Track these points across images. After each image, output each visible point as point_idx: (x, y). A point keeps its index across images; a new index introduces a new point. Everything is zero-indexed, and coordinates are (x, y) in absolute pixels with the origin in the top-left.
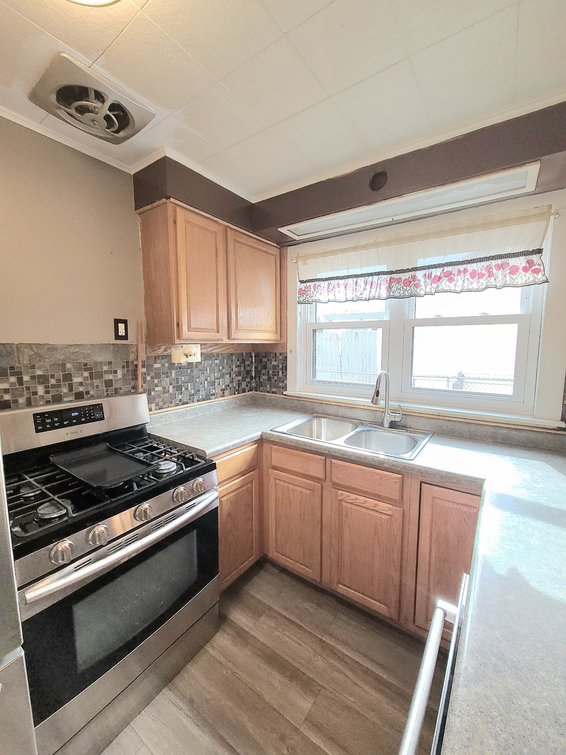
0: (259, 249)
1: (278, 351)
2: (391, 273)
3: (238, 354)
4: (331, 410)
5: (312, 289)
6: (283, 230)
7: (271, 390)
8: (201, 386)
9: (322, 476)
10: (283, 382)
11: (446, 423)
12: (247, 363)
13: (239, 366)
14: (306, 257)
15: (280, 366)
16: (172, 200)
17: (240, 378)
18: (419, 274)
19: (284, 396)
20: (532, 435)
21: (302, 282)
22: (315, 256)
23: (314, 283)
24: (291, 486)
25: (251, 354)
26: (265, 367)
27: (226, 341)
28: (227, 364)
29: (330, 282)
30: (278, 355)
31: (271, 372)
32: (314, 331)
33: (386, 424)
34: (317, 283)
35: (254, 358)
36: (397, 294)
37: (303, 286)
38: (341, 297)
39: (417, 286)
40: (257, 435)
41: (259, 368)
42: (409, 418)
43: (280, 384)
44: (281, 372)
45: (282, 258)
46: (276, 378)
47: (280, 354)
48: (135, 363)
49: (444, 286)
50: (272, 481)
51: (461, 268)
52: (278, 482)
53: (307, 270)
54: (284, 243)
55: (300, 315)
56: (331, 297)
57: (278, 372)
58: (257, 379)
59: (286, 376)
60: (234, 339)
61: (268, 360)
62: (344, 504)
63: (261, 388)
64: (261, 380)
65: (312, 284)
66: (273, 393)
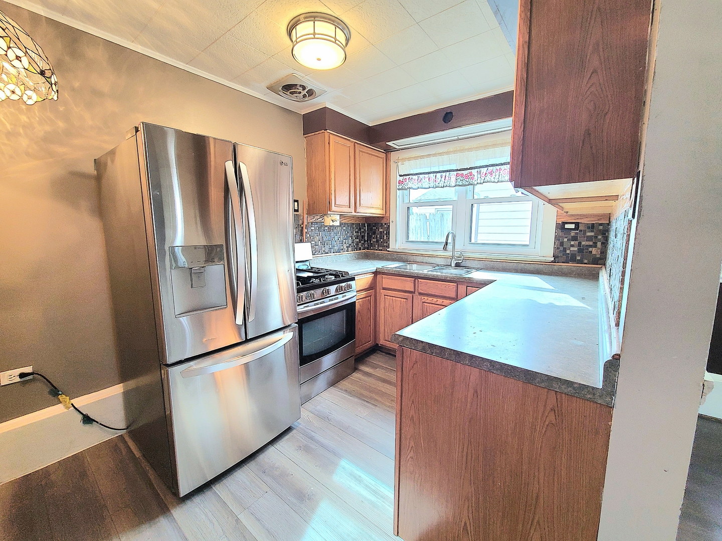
0: (373, 155)
1: (383, 222)
2: (457, 170)
3: (357, 224)
4: (419, 259)
5: (407, 181)
6: (390, 143)
7: (378, 248)
8: (335, 243)
9: (412, 290)
10: (387, 242)
11: (489, 262)
12: (362, 230)
13: (358, 232)
14: (404, 160)
15: (385, 232)
16: (328, 131)
17: (358, 240)
18: (474, 172)
19: (387, 252)
20: (537, 266)
21: (400, 176)
22: (409, 159)
23: (409, 177)
24: (394, 298)
25: (365, 224)
26: (374, 233)
27: (354, 214)
28: (350, 230)
29: (419, 176)
30: (383, 224)
31: (378, 236)
32: (408, 208)
33: (453, 265)
34: (411, 177)
35: (366, 227)
36: (461, 184)
37: (401, 178)
38: (426, 185)
39: (472, 178)
40: (374, 269)
41: (370, 234)
42: (468, 261)
43: (385, 244)
44: (385, 236)
45: (387, 159)
46: (382, 240)
47: (385, 224)
48: (302, 226)
49: (488, 179)
50: (383, 296)
51: (498, 168)
52: (386, 297)
53: (404, 168)
54: (388, 150)
55: (399, 199)
56: (420, 185)
57: (384, 236)
58: (369, 242)
59: (389, 238)
60: (358, 213)
61: (377, 228)
62: (425, 304)
63: (372, 248)
64: (372, 242)
65: (408, 177)
66: (380, 250)
